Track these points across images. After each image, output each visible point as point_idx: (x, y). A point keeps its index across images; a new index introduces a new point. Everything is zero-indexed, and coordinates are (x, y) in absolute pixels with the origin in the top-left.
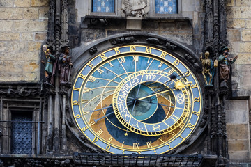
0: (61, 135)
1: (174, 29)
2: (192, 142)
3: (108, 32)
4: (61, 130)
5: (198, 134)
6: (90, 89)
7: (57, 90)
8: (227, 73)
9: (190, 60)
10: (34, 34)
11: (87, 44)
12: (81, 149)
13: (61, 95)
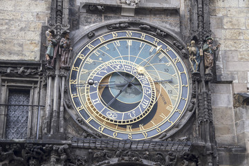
0: (58, 117)
1: (163, 16)
2: (182, 126)
3: (105, 17)
4: (59, 112)
5: (187, 118)
6: (87, 71)
7: (57, 73)
8: (211, 61)
9: (178, 47)
10: (35, 14)
11: (86, 28)
12: (77, 132)
13: (61, 77)
